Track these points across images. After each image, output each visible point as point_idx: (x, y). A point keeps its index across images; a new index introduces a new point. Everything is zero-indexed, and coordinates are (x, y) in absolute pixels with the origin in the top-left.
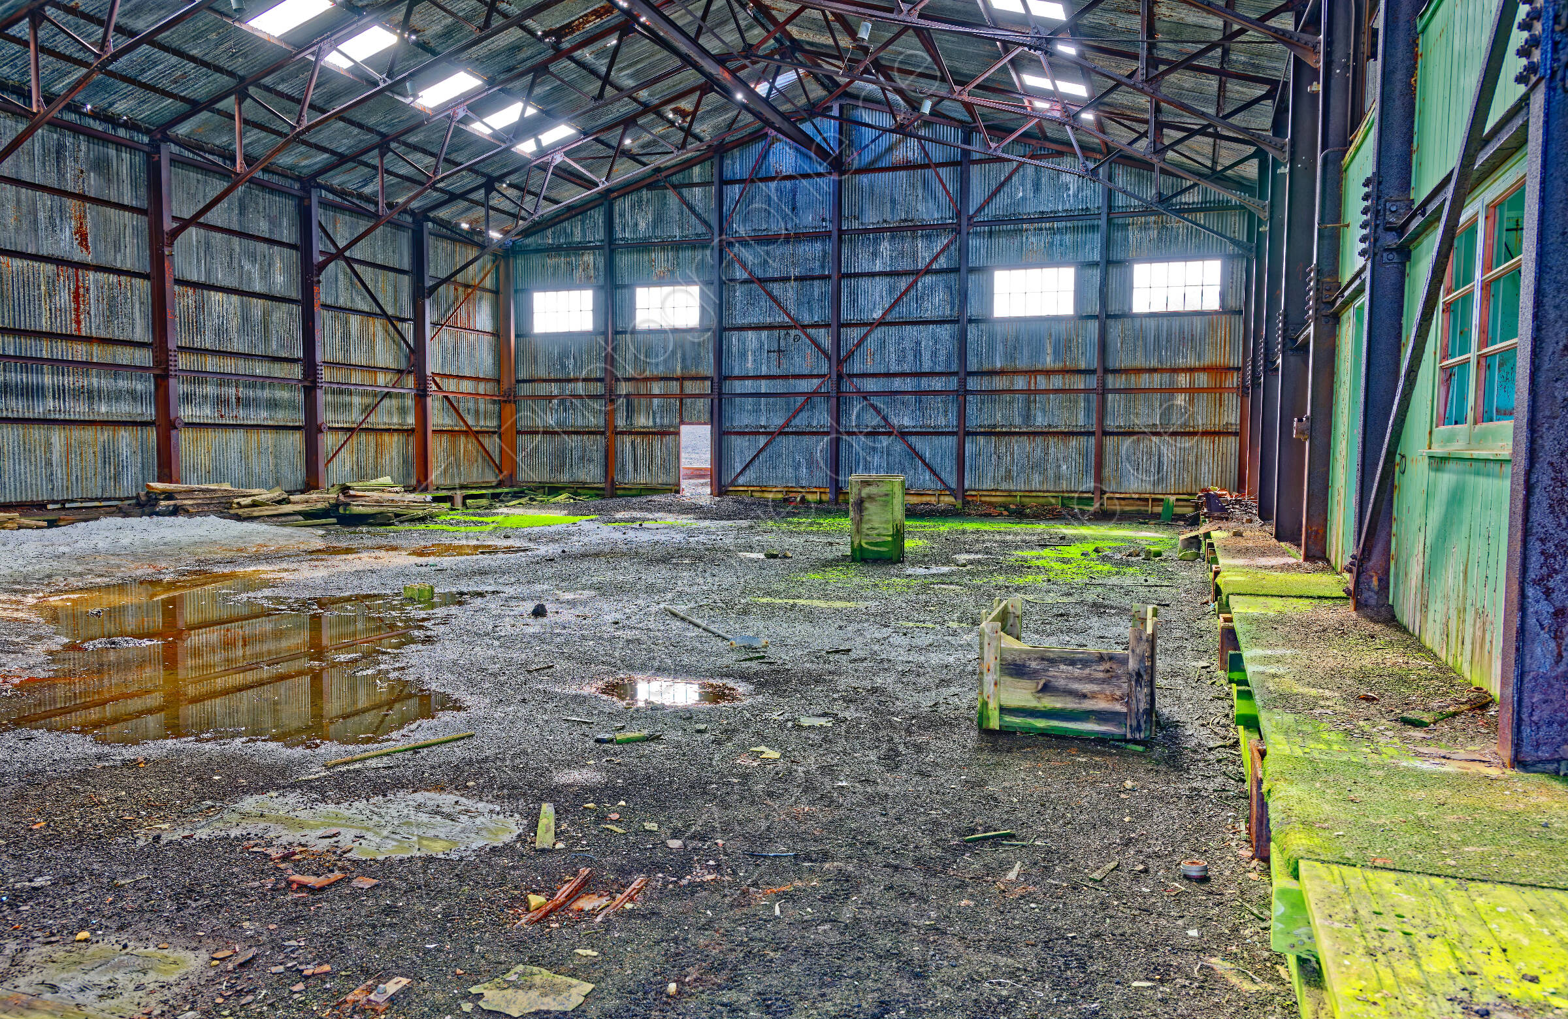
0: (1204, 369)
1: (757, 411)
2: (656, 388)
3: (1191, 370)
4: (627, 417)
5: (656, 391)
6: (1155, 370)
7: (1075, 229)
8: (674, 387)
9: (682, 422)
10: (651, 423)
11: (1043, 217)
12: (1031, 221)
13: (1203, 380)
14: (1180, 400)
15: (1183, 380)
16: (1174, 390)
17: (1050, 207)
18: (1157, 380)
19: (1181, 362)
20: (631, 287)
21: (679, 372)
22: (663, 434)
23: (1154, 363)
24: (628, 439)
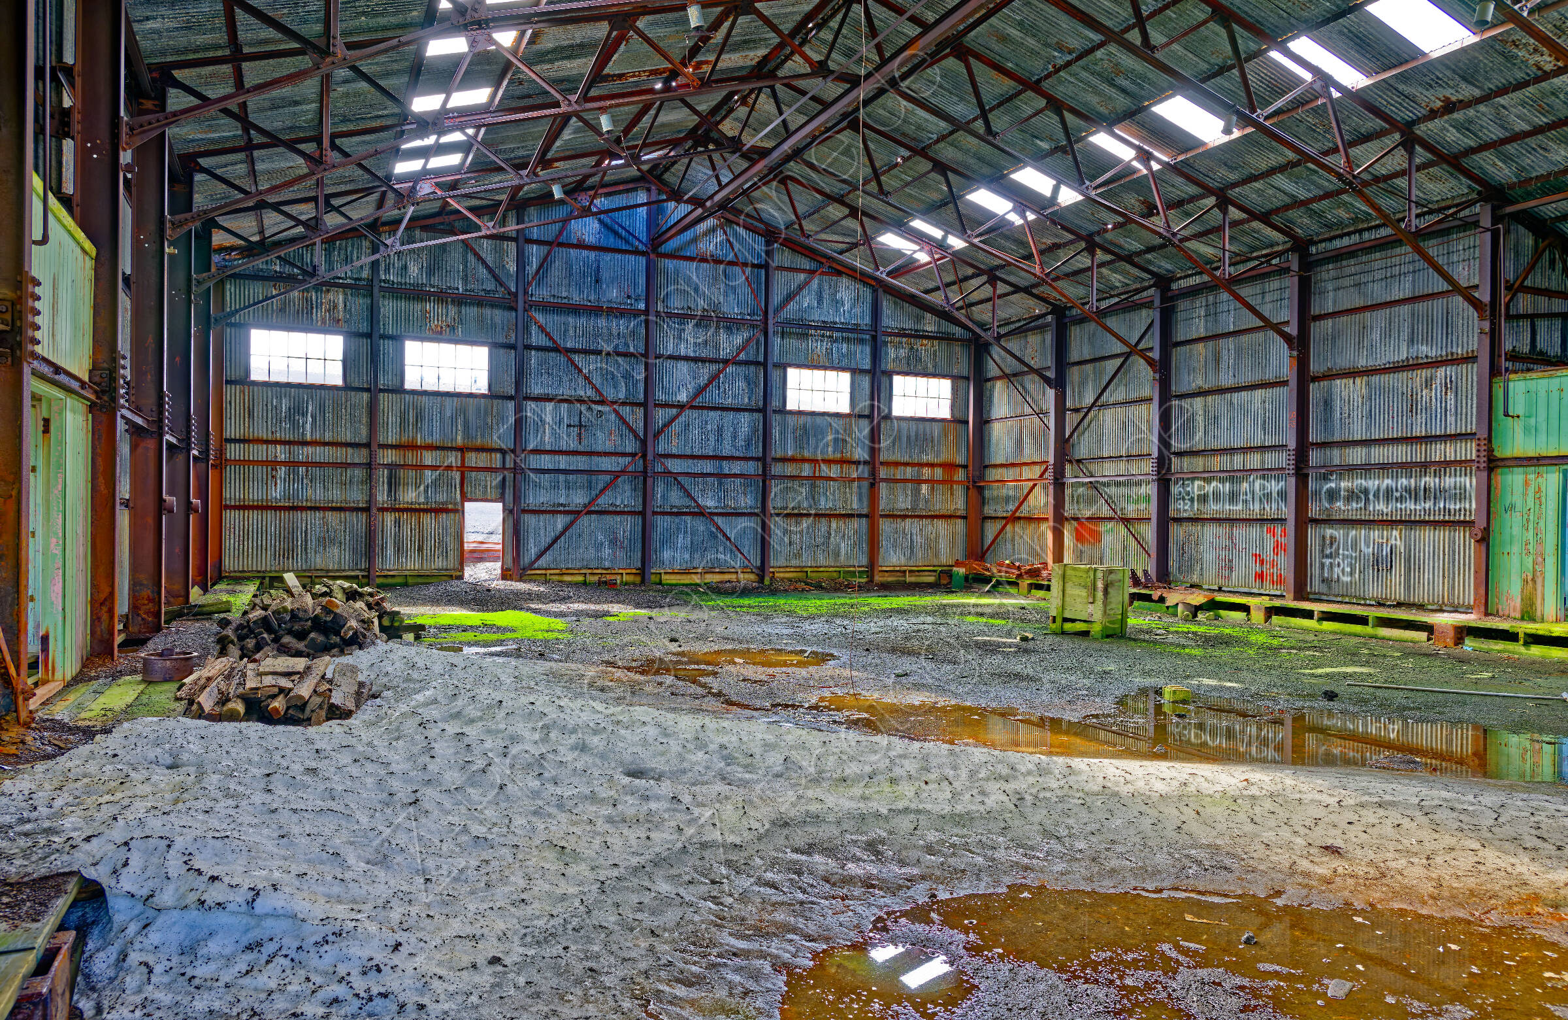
0: (940, 465)
1: (556, 487)
2: (429, 458)
3: (932, 465)
4: (390, 491)
5: (428, 462)
6: (906, 464)
7: (848, 340)
8: (453, 459)
9: (465, 498)
10: (422, 500)
11: (826, 326)
12: (816, 328)
13: (939, 473)
14: (924, 488)
15: (926, 473)
16: (920, 482)
17: (830, 319)
18: (909, 472)
19: (925, 458)
20: (398, 339)
21: (460, 440)
22: (437, 511)
23: (906, 459)
24: (389, 518)
